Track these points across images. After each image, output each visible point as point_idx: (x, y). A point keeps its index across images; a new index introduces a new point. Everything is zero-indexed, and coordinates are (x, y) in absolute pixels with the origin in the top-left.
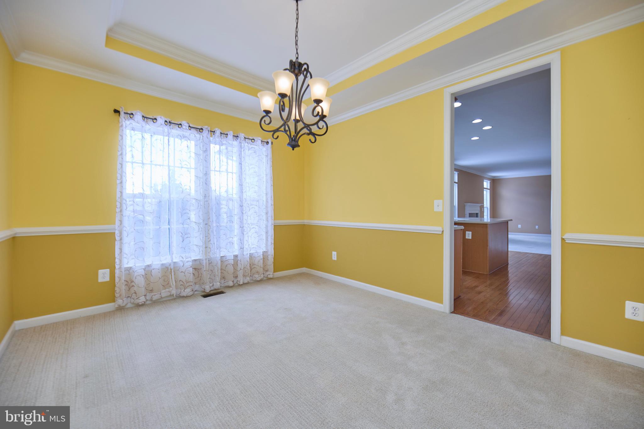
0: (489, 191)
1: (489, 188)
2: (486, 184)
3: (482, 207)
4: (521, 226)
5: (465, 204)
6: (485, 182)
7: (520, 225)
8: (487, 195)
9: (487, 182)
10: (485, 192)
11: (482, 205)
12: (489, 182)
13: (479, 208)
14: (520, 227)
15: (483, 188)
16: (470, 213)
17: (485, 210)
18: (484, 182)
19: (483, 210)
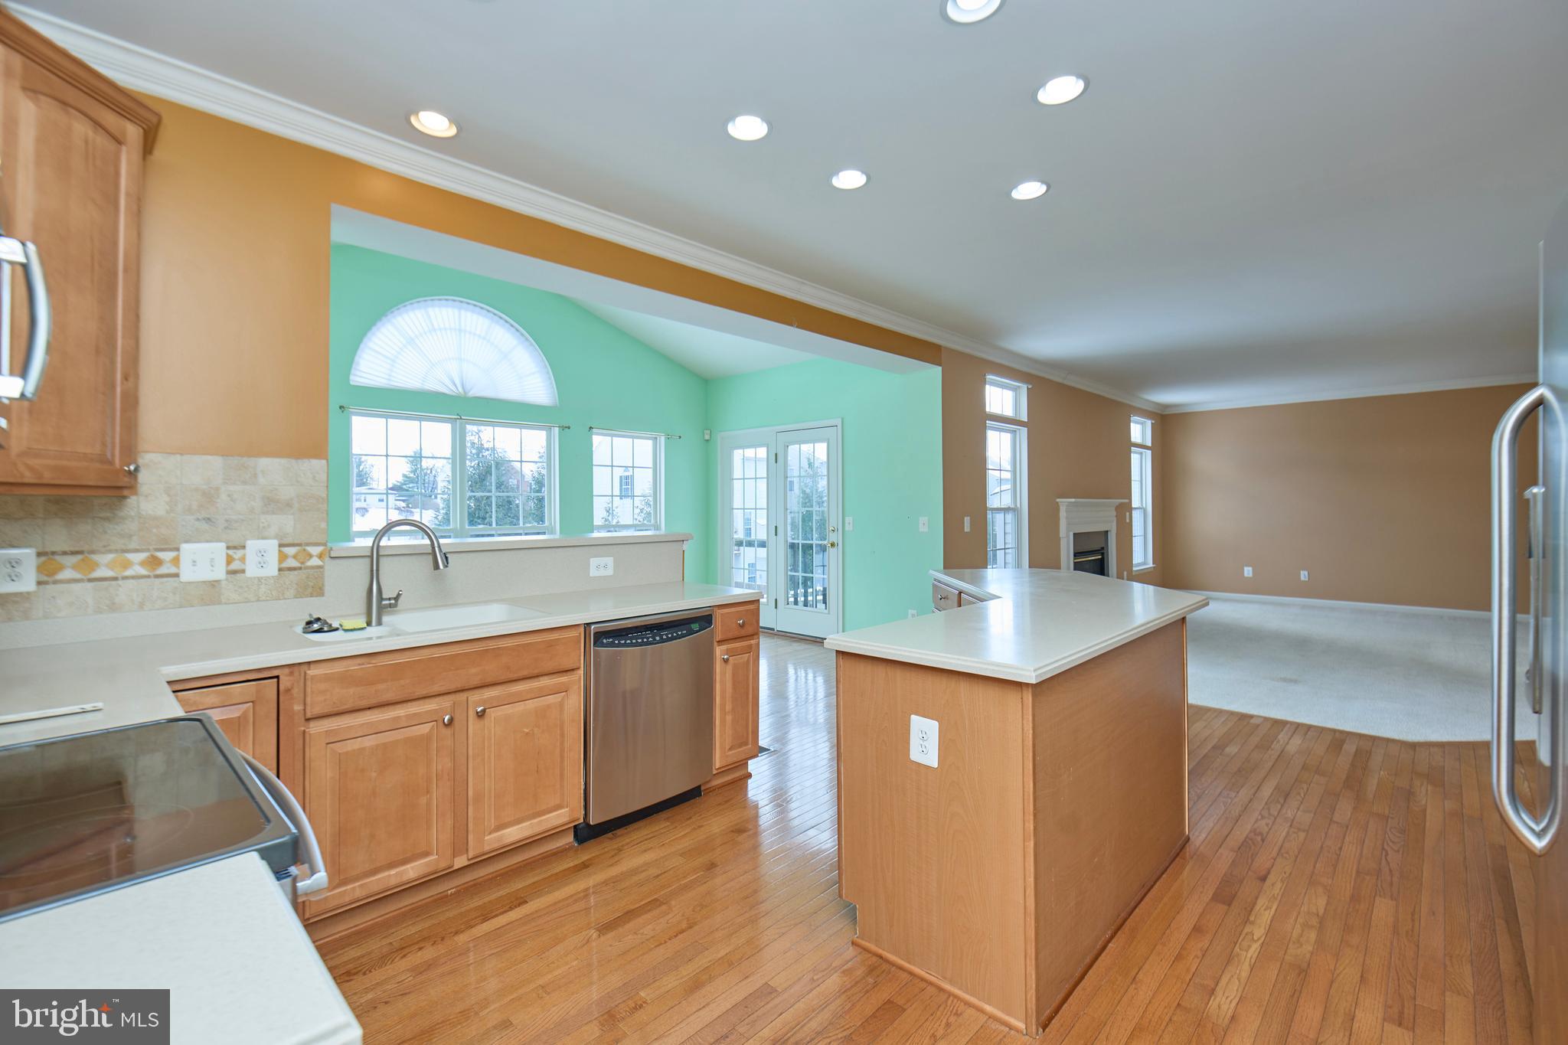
0: (1149, 452)
1: (1149, 443)
2: (1140, 431)
3: (1124, 510)
4: (1253, 570)
5: (1058, 500)
6: (1136, 422)
7: (1250, 569)
8: (1141, 469)
9: (1142, 423)
10: (1135, 458)
11: (1121, 504)
12: (1149, 423)
13: (1115, 513)
14: (1251, 575)
15: (1127, 445)
16: (1076, 532)
17: (1137, 519)
18: (1132, 425)
19: (1128, 521)
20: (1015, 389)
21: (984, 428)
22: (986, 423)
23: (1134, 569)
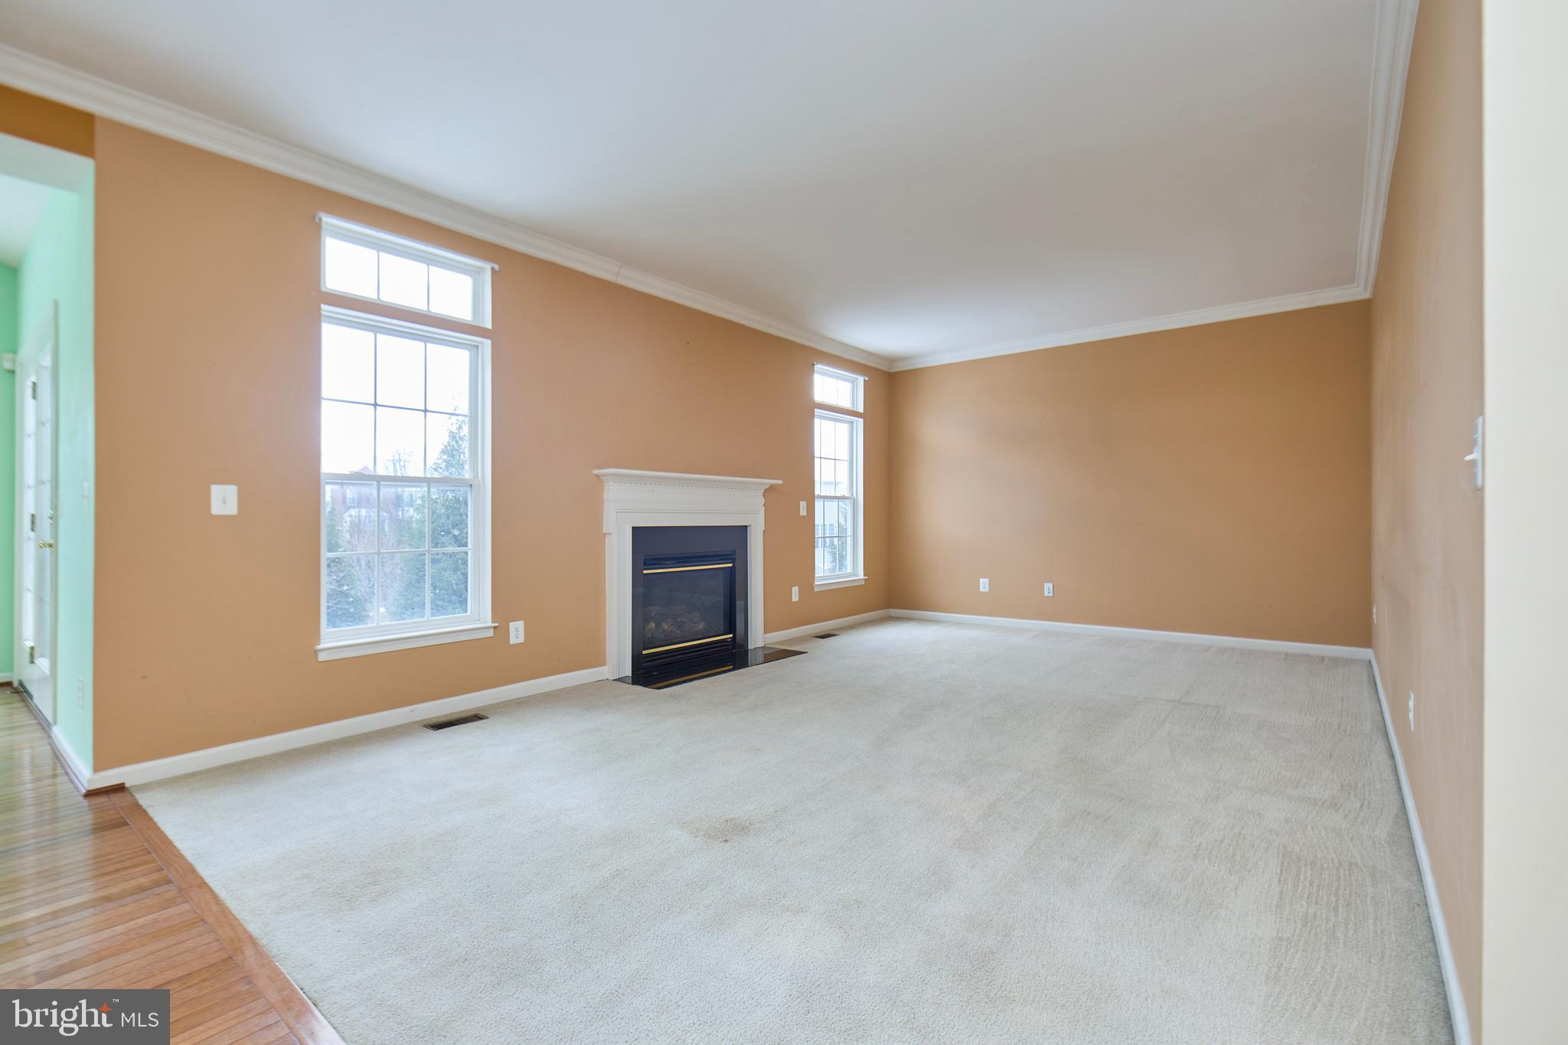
0: (861, 421)
1: (861, 410)
2: (829, 387)
5: (601, 471)
6: (824, 374)
9: (840, 378)
10: (821, 427)
12: (857, 379)
13: (762, 500)
15: (805, 410)
18: (814, 376)
19: (803, 512)
20: (475, 273)
21: (316, 320)
22: (320, 309)
23: (816, 583)
